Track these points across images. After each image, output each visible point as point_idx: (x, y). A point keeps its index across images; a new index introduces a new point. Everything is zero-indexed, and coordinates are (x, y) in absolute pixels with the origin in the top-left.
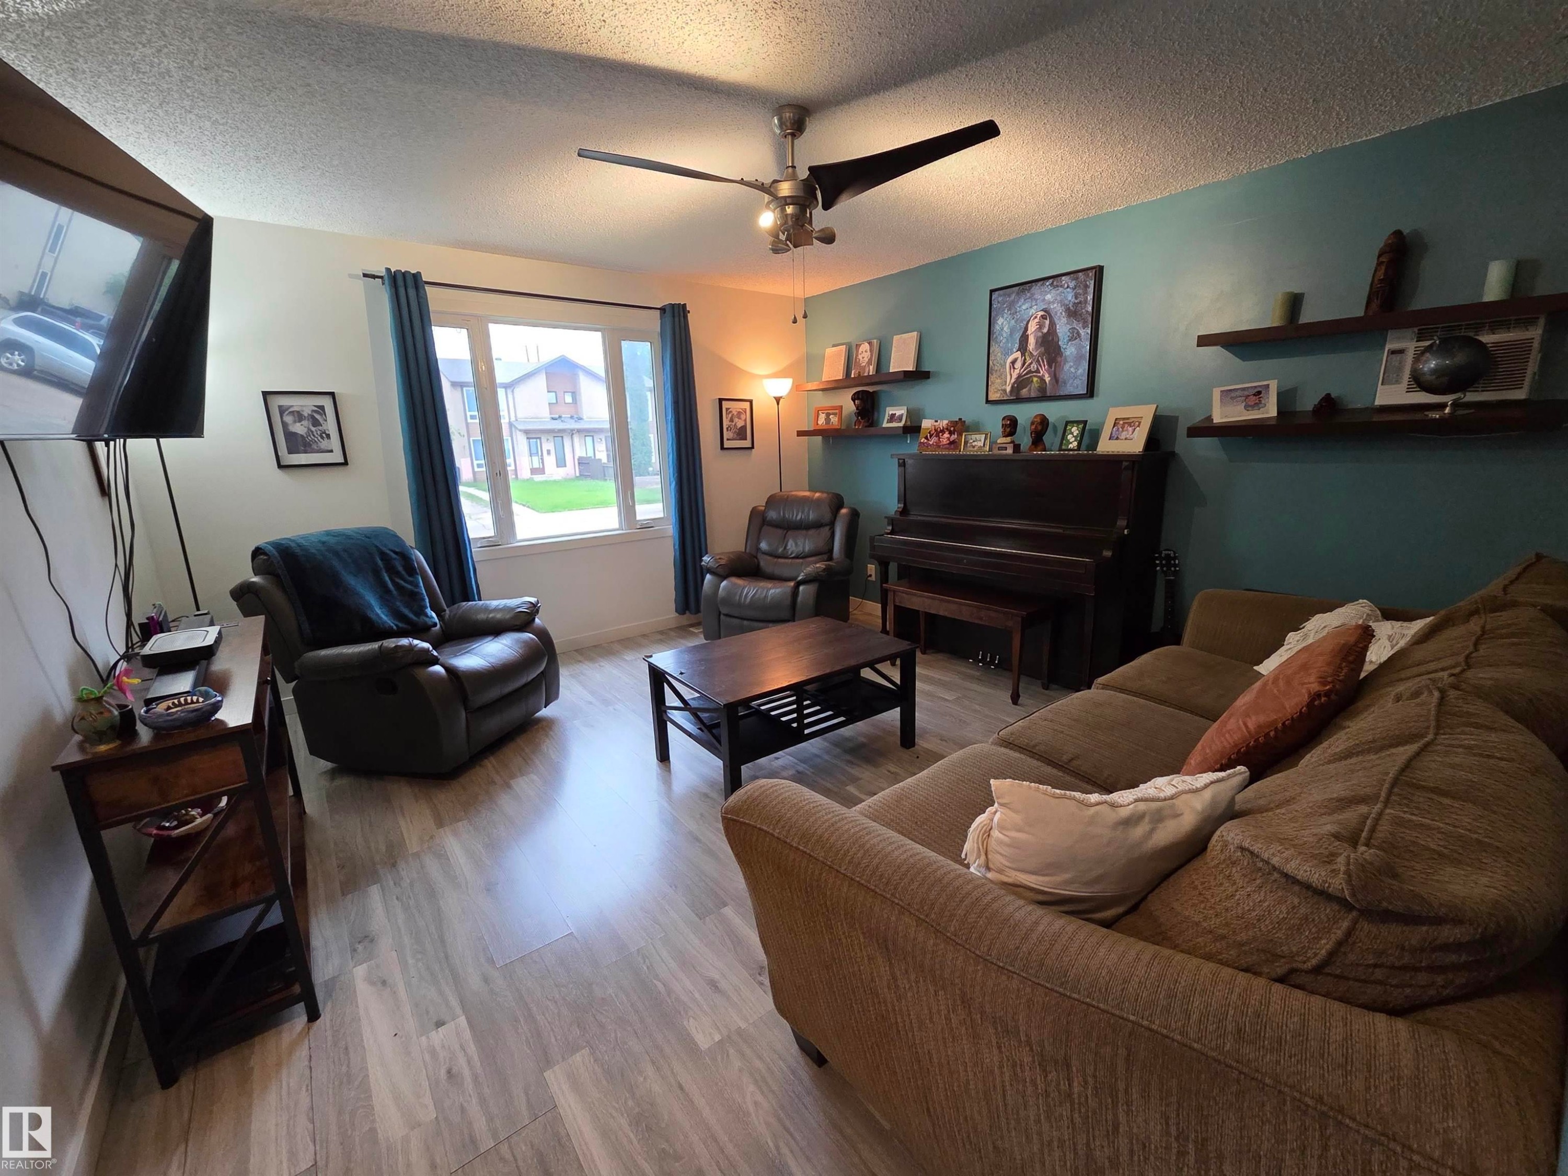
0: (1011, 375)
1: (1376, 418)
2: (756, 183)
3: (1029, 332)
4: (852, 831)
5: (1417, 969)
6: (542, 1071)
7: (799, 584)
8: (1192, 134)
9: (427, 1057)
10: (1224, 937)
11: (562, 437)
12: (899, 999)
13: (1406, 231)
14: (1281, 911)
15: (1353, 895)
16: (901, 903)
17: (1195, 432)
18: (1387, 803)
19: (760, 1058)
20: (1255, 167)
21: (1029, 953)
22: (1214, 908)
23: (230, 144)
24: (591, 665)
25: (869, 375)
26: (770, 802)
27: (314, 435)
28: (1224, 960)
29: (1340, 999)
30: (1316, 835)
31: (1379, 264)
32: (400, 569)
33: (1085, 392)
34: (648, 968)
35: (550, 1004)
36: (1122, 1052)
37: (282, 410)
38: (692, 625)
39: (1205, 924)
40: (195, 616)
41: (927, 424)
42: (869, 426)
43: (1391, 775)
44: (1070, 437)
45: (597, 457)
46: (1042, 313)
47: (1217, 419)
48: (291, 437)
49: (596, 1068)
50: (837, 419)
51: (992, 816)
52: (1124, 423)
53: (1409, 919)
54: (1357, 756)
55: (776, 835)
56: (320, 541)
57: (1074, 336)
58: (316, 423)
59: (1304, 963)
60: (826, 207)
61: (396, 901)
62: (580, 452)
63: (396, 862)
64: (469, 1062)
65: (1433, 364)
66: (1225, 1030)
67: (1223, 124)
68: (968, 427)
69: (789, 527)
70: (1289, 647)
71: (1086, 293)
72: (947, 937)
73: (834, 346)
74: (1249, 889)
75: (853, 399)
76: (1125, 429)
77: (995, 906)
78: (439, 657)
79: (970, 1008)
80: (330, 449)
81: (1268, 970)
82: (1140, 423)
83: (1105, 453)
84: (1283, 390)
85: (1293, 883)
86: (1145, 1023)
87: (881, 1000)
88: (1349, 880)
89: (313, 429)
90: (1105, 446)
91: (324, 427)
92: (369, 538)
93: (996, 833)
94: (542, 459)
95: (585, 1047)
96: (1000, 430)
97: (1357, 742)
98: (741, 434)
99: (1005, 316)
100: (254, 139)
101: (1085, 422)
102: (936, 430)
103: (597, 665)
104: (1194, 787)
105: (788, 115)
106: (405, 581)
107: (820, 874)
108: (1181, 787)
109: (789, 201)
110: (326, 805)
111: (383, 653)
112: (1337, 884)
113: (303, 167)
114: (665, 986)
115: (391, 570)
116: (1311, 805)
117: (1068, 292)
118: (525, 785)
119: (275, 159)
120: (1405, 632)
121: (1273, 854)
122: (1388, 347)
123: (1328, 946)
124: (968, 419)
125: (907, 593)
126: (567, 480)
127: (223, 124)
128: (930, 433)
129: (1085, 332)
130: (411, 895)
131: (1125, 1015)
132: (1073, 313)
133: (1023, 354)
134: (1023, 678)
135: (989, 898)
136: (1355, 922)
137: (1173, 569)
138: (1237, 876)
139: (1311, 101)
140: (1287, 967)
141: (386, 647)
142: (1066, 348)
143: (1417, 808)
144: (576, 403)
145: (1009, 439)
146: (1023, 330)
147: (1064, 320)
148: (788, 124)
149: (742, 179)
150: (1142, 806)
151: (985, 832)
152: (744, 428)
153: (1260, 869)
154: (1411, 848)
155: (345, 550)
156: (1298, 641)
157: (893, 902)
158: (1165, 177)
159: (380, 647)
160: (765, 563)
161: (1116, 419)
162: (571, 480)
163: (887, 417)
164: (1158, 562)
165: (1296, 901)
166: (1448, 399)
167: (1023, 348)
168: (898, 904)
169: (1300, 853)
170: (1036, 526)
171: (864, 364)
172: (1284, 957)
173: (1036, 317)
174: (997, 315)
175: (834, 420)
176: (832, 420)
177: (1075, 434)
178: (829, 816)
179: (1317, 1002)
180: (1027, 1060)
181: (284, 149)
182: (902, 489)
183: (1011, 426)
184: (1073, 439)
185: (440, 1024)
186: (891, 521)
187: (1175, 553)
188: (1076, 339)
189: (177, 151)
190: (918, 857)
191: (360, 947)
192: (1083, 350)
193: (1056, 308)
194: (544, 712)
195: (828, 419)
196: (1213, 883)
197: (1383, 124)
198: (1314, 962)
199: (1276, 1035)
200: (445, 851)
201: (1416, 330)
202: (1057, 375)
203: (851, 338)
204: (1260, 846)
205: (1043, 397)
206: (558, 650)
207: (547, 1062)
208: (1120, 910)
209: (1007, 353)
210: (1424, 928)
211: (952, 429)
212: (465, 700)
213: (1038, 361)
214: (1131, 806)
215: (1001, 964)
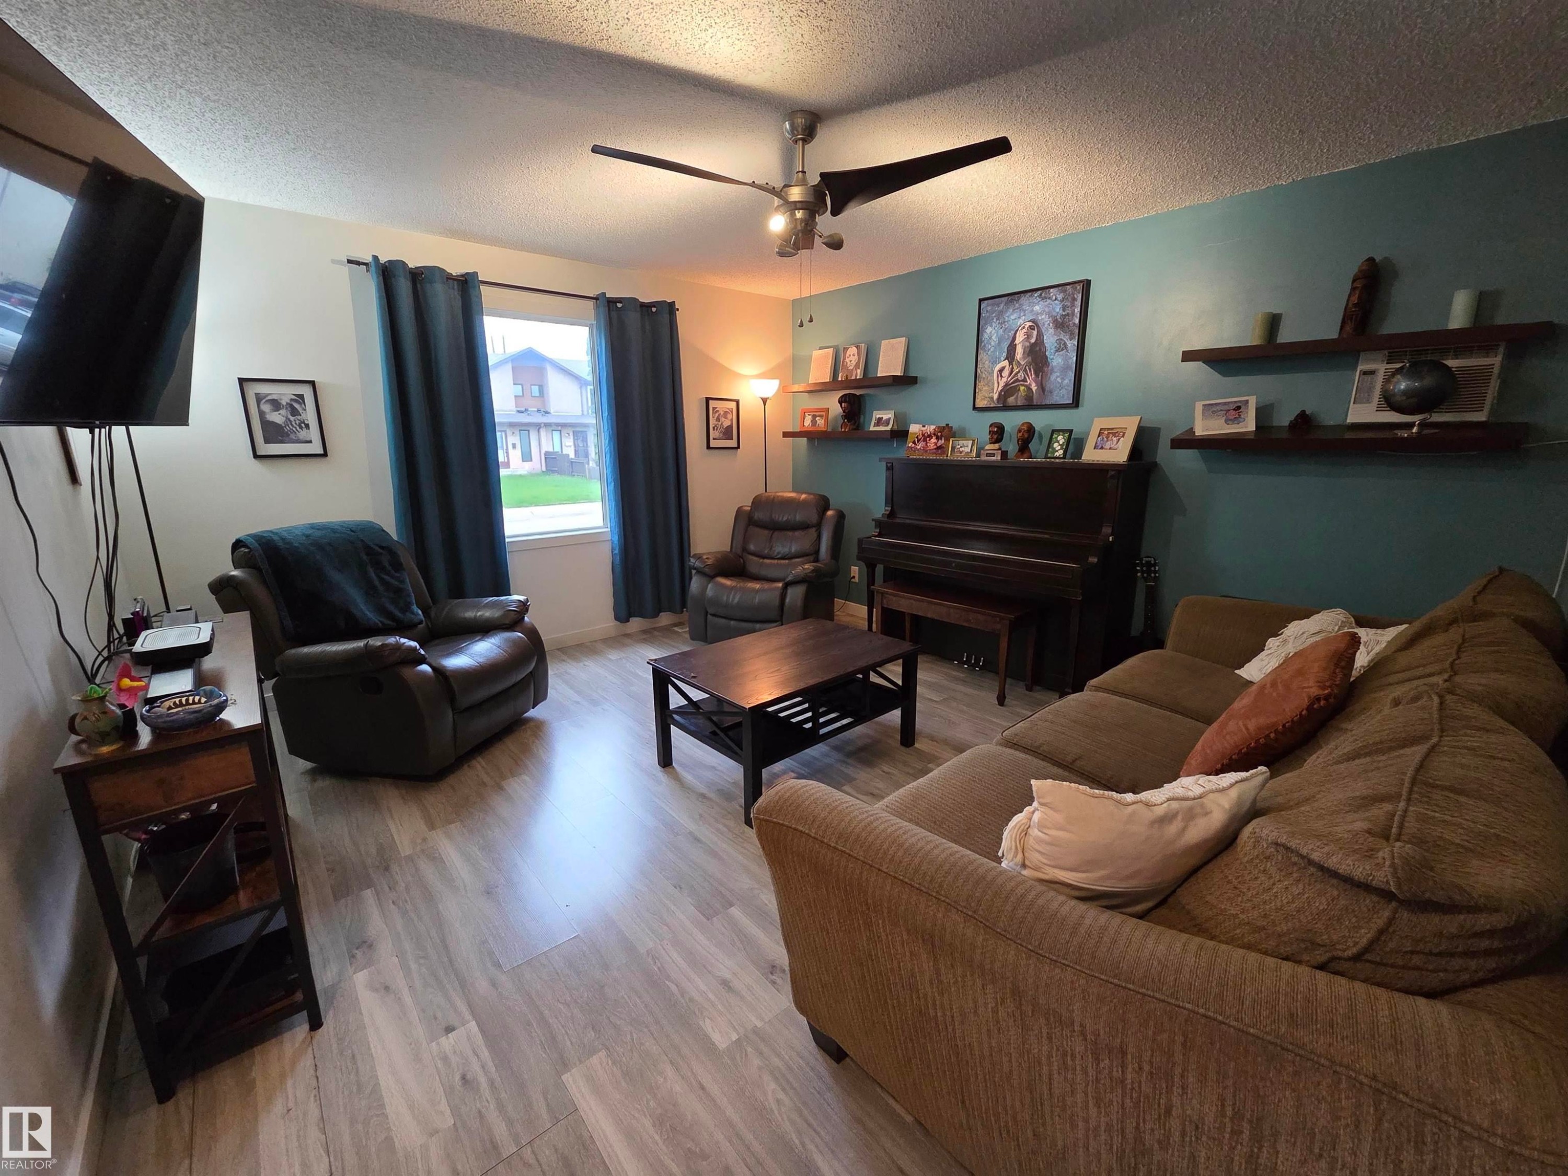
0: (998, 383)
1: (1348, 435)
2: (766, 186)
3: (1017, 342)
4: (889, 830)
5: (1452, 955)
6: (559, 1074)
7: (787, 585)
8: (1183, 157)
9: (440, 1064)
10: (1264, 928)
11: (529, 431)
12: (942, 994)
13: (1378, 259)
14: (1321, 904)
15: (1399, 885)
16: (947, 900)
17: (1178, 443)
18: (1409, 800)
19: (779, 1055)
20: (1238, 191)
21: (1080, 947)
22: (1252, 901)
23: (219, 121)
24: (575, 664)
25: (856, 380)
26: (803, 802)
27: (292, 425)
28: (1264, 950)
29: (1379, 985)
30: (1349, 831)
31: (1353, 289)
32: (386, 564)
33: (1071, 402)
34: (659, 968)
35: (562, 1008)
36: (1179, 1039)
37: (259, 398)
38: (676, 625)
39: (1242, 916)
40: (178, 611)
41: (914, 428)
42: (855, 429)
43: (1408, 775)
44: (1056, 445)
45: (564, 452)
46: (1030, 324)
47: (1199, 432)
48: (267, 425)
49: (615, 1069)
50: (823, 421)
51: (1032, 814)
52: (1109, 433)
53: (1450, 908)
54: (1365, 757)
55: (813, 835)
56: (304, 534)
57: (1062, 347)
58: (294, 412)
59: (1344, 951)
60: (835, 213)
61: (392, 906)
62: (547, 447)
63: (389, 866)
64: (483, 1067)
65: (1403, 386)
66: (1279, 1016)
67: (1214, 150)
68: (955, 433)
69: (776, 527)
70: (1269, 652)
71: (1073, 305)
72: (997, 932)
73: (821, 348)
74: (1286, 883)
75: (840, 402)
76: (1110, 438)
77: (1041, 902)
78: (427, 656)
79: (1020, 1000)
80: (308, 439)
81: (1308, 958)
82: (1124, 434)
83: (1091, 462)
84: (1262, 405)
85: (1330, 876)
86: (1202, 1011)
87: (921, 995)
88: (1395, 873)
89: (292, 418)
90: (1090, 455)
91: (303, 416)
92: (353, 531)
93: (1035, 832)
94: (507, 453)
95: (600, 1050)
96: (987, 437)
97: (1365, 743)
98: (727, 433)
99: (994, 325)
100: (246, 118)
101: (1071, 431)
102: (923, 435)
103: (581, 664)
104: (1221, 787)
105: (800, 120)
106: (392, 577)
107: (861, 873)
108: (1209, 787)
109: (799, 205)
110: (309, 806)
111: (369, 652)
112: (1382, 877)
113: (294, 149)
114: (677, 986)
115: (378, 565)
116: (1335, 803)
117: (1056, 304)
118: (516, 786)
119: (265, 139)
120: (1379, 638)
121: (1312, 849)
122: (1361, 367)
123: (1369, 935)
124: (955, 425)
125: (895, 595)
126: (532, 475)
127: (214, 101)
128: (917, 437)
129: (1072, 344)
130: (408, 899)
131: (1181, 1005)
132: (1060, 324)
133: (1010, 363)
134: (1009, 681)
135: (1033, 893)
136: (1395, 912)
137: (1153, 575)
138: (1273, 870)
139: (1297, 132)
140: (1328, 955)
141: (372, 646)
142: (1053, 359)
143: (1437, 805)
144: (543, 397)
145: (997, 446)
146: (1011, 339)
147: (1052, 331)
148: (800, 130)
149: (754, 182)
150: (1175, 805)
151: (1023, 831)
152: (730, 428)
153: (1295, 864)
154: (1438, 843)
155: (330, 544)
156: (1278, 646)
157: (939, 899)
158: (1154, 197)
159: (366, 645)
160: (754, 565)
161: (1101, 429)
162: (537, 475)
163: (874, 421)
164: (1138, 568)
165: (1335, 893)
166: (1416, 419)
167: (1011, 356)
168: (944, 901)
169: (1341, 849)
170: (1025, 531)
171: (851, 368)
172: (1323, 946)
173: (1024, 327)
174: (986, 324)
175: (820, 422)
176: (818, 422)
177: (1061, 443)
178: (864, 816)
179: (1359, 987)
180: (1079, 1048)
181: (276, 130)
182: (890, 492)
183: (998, 433)
184: (1059, 447)
185: (449, 1029)
186: (879, 523)
187: (1155, 560)
188: (1063, 350)
189: (162, 126)
190: (957, 856)
191: (359, 954)
192: (1070, 361)
193: (1045, 320)
194: (531, 713)
195: (814, 422)
196: (1248, 878)
197: (1359, 156)
198: (1355, 950)
199: (1328, 1018)
200: (440, 854)
201: (1386, 352)
202: (1044, 385)
203: (838, 341)
204: (1298, 842)
205: (1030, 405)
206: (547, 647)
207: (564, 1065)
208: (1150, 904)
209: (995, 363)
210: (1462, 917)
211: (939, 434)
212: (452, 699)
213: (1025, 370)
214: (1165, 805)
215: (1054, 958)
